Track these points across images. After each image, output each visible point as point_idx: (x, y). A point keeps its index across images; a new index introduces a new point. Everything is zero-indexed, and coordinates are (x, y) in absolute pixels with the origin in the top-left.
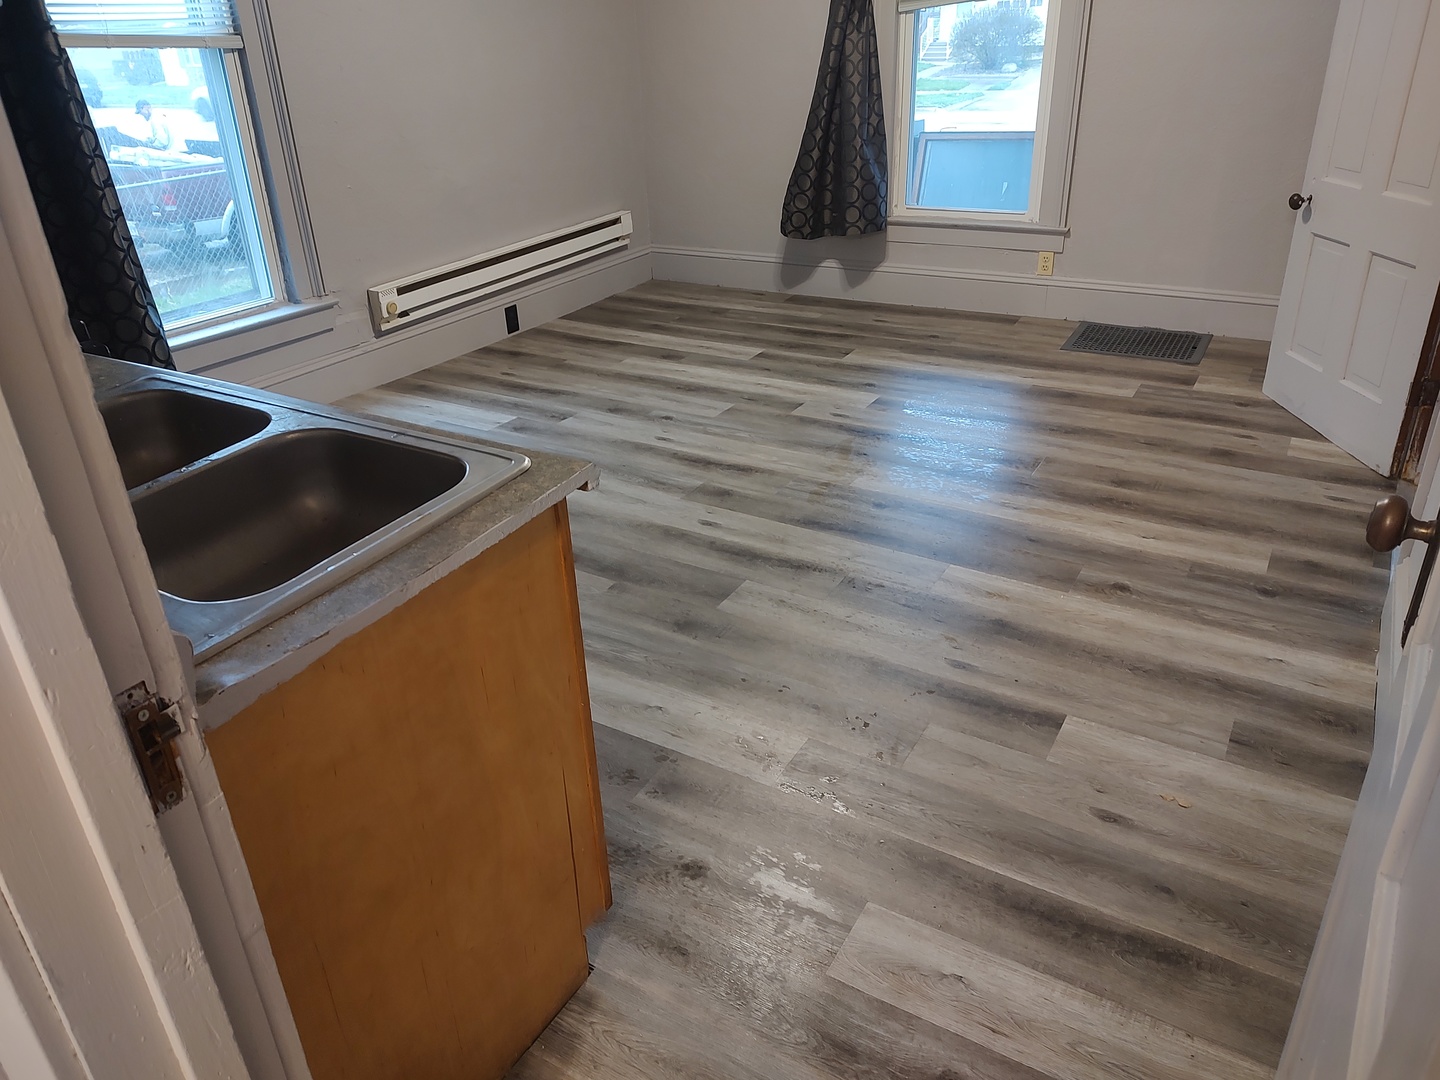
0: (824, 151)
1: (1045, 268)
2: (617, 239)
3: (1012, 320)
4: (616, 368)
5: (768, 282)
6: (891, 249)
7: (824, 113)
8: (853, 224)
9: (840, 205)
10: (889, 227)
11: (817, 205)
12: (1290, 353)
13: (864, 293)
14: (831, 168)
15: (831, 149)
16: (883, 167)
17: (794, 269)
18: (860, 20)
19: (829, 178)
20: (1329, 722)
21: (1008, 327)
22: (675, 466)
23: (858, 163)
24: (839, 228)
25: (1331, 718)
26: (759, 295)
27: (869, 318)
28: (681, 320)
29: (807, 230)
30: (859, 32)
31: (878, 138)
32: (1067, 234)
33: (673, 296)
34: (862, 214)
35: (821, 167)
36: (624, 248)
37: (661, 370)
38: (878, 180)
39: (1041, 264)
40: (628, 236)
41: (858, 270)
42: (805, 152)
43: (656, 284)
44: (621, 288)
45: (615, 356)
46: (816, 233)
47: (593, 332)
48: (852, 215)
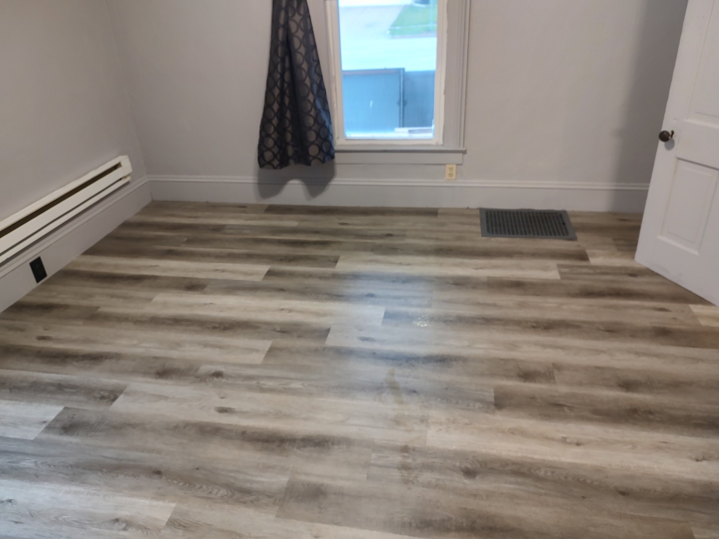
0: (281, 104)
1: (451, 175)
2: (120, 179)
3: (432, 213)
5: (250, 196)
6: (339, 169)
7: (278, 76)
8: (315, 157)
9: (301, 142)
10: (336, 155)
11: (281, 144)
12: (660, 237)
13: (324, 200)
14: (288, 115)
15: (287, 101)
16: (328, 112)
17: (267, 187)
18: (299, 5)
19: (287, 123)
21: (433, 219)
23: (312, 113)
24: (303, 158)
26: (242, 208)
27: (333, 222)
28: (190, 242)
29: (276, 163)
30: (299, 14)
31: (321, 92)
32: (464, 152)
34: (321, 149)
35: (281, 116)
36: (127, 183)
37: (190, 306)
38: (327, 123)
39: (448, 172)
40: (128, 175)
41: (317, 185)
42: (267, 106)
43: (157, 206)
44: (129, 214)
45: (144, 294)
46: (284, 162)
47: (117, 266)
48: (313, 150)
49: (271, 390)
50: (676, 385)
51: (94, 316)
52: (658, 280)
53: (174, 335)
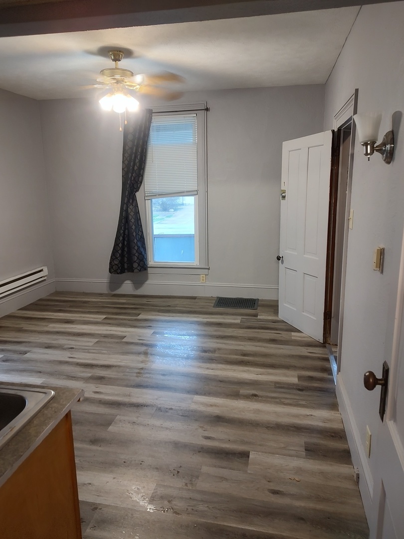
0: (123, 244)
1: (203, 280)
2: (42, 277)
3: (194, 298)
4: (46, 329)
5: (104, 289)
6: (150, 276)
7: (122, 232)
8: (136, 268)
9: (130, 262)
10: (148, 269)
11: (122, 262)
12: (285, 304)
13: (141, 292)
14: (126, 249)
15: (126, 243)
16: (145, 249)
17: (114, 285)
18: (133, 202)
19: (125, 253)
20: (332, 436)
21: (194, 301)
22: (78, 369)
23: (136, 248)
24: (131, 270)
25: (333, 435)
26: (101, 295)
27: (144, 301)
28: (71, 307)
29: (119, 271)
30: (133, 205)
31: (142, 239)
32: (209, 269)
33: (67, 297)
34: (139, 265)
35: (123, 249)
36: (45, 280)
37: (65, 328)
38: (143, 253)
39: (202, 278)
40: (46, 276)
41: (138, 284)
42: (116, 245)
43: (57, 293)
44: (43, 295)
45: (44, 324)
46: (122, 272)
47: (33, 315)
48: (135, 265)
49: (93, 353)
50: (265, 355)
51: (20, 330)
52: (284, 324)
53: (55, 337)
